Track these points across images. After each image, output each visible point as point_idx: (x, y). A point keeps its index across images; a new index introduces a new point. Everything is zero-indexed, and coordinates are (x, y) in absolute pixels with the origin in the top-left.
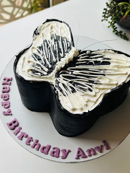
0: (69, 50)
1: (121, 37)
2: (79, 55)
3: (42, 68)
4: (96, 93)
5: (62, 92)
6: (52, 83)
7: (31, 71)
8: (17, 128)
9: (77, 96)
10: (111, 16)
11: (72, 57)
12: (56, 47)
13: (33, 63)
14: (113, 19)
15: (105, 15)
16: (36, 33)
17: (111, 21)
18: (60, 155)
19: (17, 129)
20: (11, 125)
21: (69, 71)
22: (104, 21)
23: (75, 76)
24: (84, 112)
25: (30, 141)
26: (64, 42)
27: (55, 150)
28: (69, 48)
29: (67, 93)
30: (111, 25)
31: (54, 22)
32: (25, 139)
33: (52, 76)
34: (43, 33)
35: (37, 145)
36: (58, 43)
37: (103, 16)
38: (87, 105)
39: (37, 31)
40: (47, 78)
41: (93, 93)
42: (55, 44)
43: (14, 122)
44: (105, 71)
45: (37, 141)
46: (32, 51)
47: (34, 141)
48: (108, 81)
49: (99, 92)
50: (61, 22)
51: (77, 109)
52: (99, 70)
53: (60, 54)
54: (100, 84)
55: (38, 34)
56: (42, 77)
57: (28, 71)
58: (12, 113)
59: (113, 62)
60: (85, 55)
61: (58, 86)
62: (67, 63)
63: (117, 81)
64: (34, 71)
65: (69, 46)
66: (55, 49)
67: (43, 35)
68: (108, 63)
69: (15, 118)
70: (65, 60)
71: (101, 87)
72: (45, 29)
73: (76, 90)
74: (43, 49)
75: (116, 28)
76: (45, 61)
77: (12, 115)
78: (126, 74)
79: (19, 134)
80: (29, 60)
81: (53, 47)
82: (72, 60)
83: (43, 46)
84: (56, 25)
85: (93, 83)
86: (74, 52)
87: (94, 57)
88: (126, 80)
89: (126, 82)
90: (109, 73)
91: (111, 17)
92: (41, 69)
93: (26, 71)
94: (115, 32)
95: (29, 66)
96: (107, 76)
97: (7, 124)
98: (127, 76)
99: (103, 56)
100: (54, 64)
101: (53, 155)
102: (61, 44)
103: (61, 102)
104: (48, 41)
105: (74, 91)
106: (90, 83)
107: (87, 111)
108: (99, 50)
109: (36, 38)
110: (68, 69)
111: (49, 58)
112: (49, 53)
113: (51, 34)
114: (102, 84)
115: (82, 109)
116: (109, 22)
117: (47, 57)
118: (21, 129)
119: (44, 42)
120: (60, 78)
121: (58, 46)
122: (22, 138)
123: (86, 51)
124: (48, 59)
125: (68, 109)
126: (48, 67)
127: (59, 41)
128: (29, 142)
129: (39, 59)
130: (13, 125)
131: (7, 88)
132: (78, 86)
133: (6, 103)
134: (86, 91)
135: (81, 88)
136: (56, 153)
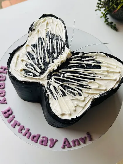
0: (63, 50)
1: (112, 28)
2: (72, 56)
3: (35, 69)
4: (85, 98)
5: (52, 94)
6: (44, 84)
7: (23, 71)
8: (11, 116)
9: (67, 101)
10: (105, 7)
11: (65, 59)
12: (50, 46)
13: (26, 62)
14: (106, 10)
15: (99, 6)
16: (31, 29)
17: (104, 12)
18: (48, 144)
19: (11, 118)
20: (5, 113)
21: (61, 73)
22: (97, 11)
23: (66, 79)
24: (72, 118)
25: (22, 129)
26: (58, 41)
27: (44, 139)
28: (63, 48)
29: (57, 97)
30: (103, 15)
31: (50, 17)
32: (17, 128)
33: (44, 78)
34: (38, 30)
35: (28, 134)
36: (52, 42)
37: (97, 6)
38: (75, 111)
39: (32, 27)
40: (39, 79)
41: (82, 98)
42: (49, 42)
43: (9, 111)
44: (95, 75)
45: (29, 130)
46: (26, 49)
47: (26, 130)
48: (98, 86)
49: (88, 96)
50: (57, 18)
51: (66, 114)
52: (90, 74)
53: (54, 54)
54: (90, 89)
55: (34, 30)
56: (34, 77)
57: (21, 71)
58: (7, 101)
59: (104, 66)
60: (77, 57)
61: (49, 88)
62: (60, 65)
63: (105, 86)
64: (27, 72)
65: (63, 46)
66: (49, 49)
67: (38, 32)
68: (99, 67)
69: (10, 107)
70: (58, 62)
71: (90, 91)
72: (41, 25)
73: (67, 94)
74: (37, 47)
75: (108, 18)
76: (38, 60)
77: (7, 103)
78: (115, 80)
79: (12, 122)
80: (23, 59)
81: (47, 46)
82: (64, 62)
83: (38, 44)
84: (52, 21)
85: (83, 87)
86: (67, 54)
87: (86, 59)
88: (115, 86)
89: (115, 88)
90: (99, 78)
91: (104, 9)
92: (33, 69)
93: (19, 71)
94: (107, 22)
95: (22, 66)
96: (96, 81)
97: (2, 112)
98: (116, 82)
99: (95, 59)
100: (46, 64)
101: (42, 144)
102: (55, 43)
103: (51, 105)
104: (42, 39)
105: (64, 95)
106: (80, 87)
107: (75, 118)
108: (91, 52)
109: (31, 34)
110: (60, 71)
111: (43, 58)
112: (43, 53)
113: (46, 31)
114: (91, 89)
115: (70, 115)
116: (102, 13)
117: (40, 56)
118: (15, 117)
119: (38, 39)
120: (51, 80)
121: (52, 45)
122: (15, 126)
123: (79, 53)
124: (41, 59)
125: (57, 114)
126: (40, 68)
127: (53, 40)
128: (21, 131)
129: (33, 59)
130: (8, 113)
131: (4, 77)
132: (69, 89)
133: (2, 91)
134: (76, 95)
135: (71, 92)
136: (44, 142)
